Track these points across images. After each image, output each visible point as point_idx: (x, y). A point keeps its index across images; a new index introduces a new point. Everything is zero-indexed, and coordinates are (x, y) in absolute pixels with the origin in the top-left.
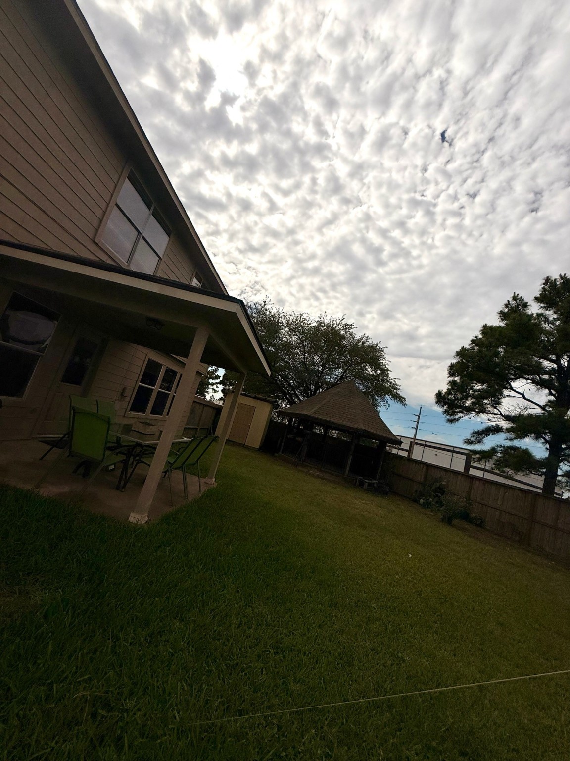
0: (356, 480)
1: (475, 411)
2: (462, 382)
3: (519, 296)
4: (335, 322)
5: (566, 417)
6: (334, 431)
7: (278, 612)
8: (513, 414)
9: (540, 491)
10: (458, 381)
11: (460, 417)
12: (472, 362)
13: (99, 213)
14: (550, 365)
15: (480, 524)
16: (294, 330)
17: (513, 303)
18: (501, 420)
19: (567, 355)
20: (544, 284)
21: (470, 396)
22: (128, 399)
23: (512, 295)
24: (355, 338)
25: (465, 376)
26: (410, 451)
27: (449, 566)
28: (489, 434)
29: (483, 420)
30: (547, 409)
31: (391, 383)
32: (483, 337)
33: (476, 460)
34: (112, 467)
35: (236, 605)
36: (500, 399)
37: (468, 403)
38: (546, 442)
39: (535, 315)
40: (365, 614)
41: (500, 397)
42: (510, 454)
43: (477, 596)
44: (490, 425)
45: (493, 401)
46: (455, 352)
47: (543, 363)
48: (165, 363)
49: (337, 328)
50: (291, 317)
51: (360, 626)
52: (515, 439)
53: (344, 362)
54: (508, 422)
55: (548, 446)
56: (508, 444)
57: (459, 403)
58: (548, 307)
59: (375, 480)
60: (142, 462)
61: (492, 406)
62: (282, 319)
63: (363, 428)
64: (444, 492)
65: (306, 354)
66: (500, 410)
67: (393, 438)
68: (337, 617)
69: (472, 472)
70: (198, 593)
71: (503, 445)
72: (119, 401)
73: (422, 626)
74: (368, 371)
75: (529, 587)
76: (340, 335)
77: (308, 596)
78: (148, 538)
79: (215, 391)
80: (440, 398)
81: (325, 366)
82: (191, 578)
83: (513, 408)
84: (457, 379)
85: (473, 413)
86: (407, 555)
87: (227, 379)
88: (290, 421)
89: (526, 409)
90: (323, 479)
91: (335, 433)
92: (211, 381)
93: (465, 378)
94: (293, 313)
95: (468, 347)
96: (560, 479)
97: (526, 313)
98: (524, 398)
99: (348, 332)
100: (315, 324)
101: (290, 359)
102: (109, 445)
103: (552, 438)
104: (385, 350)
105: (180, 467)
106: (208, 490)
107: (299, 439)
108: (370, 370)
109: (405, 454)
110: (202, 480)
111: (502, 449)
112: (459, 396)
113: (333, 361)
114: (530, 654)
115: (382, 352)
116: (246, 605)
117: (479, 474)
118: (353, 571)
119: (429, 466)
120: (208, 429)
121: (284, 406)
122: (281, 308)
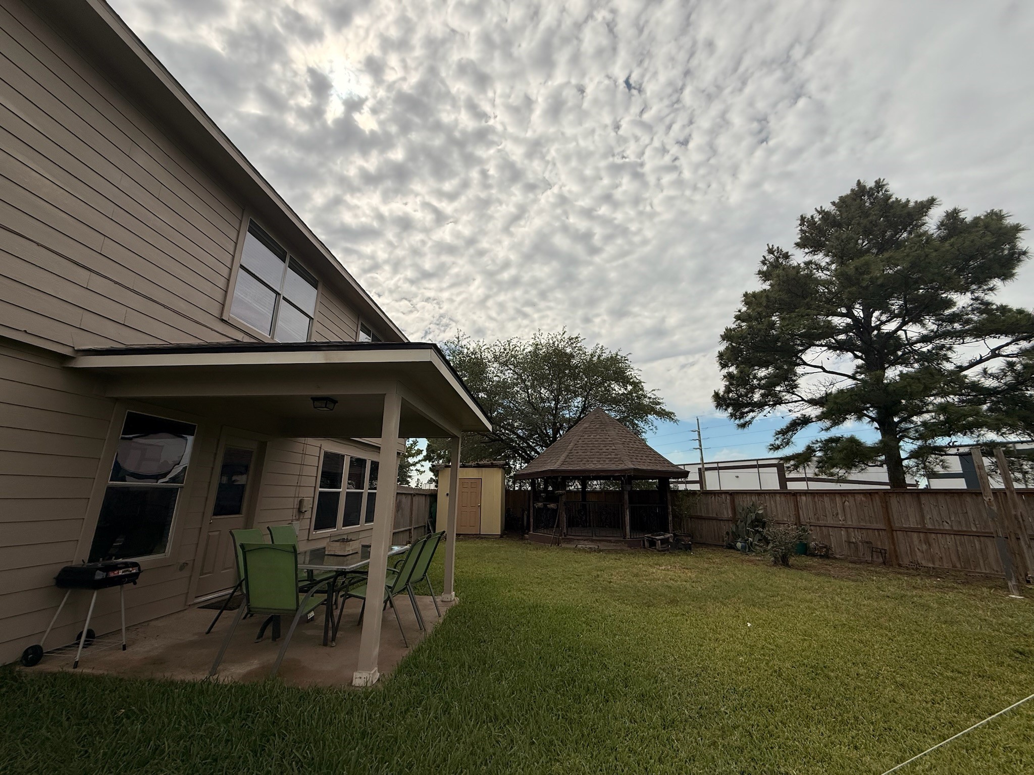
0: (644, 541)
1: (769, 405)
2: (741, 372)
3: (775, 248)
4: (555, 340)
5: (885, 381)
6: (595, 482)
7: (596, 756)
8: (818, 396)
9: (889, 487)
10: (735, 372)
11: (753, 418)
12: (745, 343)
13: (221, 283)
14: (842, 321)
15: (826, 554)
16: (505, 364)
17: (771, 258)
18: (806, 407)
19: (859, 303)
20: (800, 225)
21: (756, 388)
22: (308, 515)
23: (767, 248)
24: (586, 352)
25: (742, 363)
26: (701, 481)
27: (805, 624)
28: (797, 430)
29: (783, 414)
30: (858, 377)
31: (650, 398)
32: (748, 309)
33: (791, 469)
34: (312, 614)
35: (536, 764)
36: (795, 381)
37: (757, 397)
38: (873, 420)
39: (802, 265)
40: (715, 725)
41: (795, 378)
42: (832, 449)
43: (856, 655)
44: (794, 418)
45: (788, 385)
46: (720, 337)
47: (832, 321)
48: (348, 452)
49: (560, 346)
50: (496, 348)
51: (714, 743)
52: (831, 427)
53: (581, 387)
54: (815, 407)
55: (876, 425)
56: (825, 436)
57: (745, 400)
58: (815, 251)
59: (669, 533)
60: (351, 596)
61: (789, 392)
62: (486, 354)
63: (633, 467)
64: (765, 523)
65: (529, 391)
66: (799, 395)
67: (675, 469)
68: (679, 740)
69: (791, 486)
70: (478, 763)
71: (819, 440)
72: (298, 520)
73: (797, 719)
74: (615, 390)
75: (920, 623)
76: (566, 354)
77: (631, 722)
78: (388, 703)
79: (422, 472)
80: (720, 401)
81: (559, 399)
82: (464, 743)
83: (815, 388)
84: (733, 369)
85: (767, 408)
86: (745, 624)
87: (433, 452)
88: (532, 484)
89: (832, 384)
90: (600, 551)
91: (596, 485)
92: (411, 460)
93: (742, 366)
94: (498, 343)
95: (734, 326)
96: (907, 463)
97: (790, 265)
98: (825, 371)
99: (575, 347)
100: (530, 349)
101: (510, 402)
102: (301, 584)
103: (877, 413)
104: (628, 357)
105: (404, 590)
106: (449, 611)
107: (552, 506)
108: (618, 389)
109: (696, 487)
110: (438, 599)
111: (820, 444)
112: (742, 391)
113: (567, 390)
114: (955, 717)
115: (626, 362)
116: (550, 759)
117: (801, 486)
118: (679, 667)
119: (733, 494)
120: (425, 526)
121: (518, 466)
122: (481, 340)
